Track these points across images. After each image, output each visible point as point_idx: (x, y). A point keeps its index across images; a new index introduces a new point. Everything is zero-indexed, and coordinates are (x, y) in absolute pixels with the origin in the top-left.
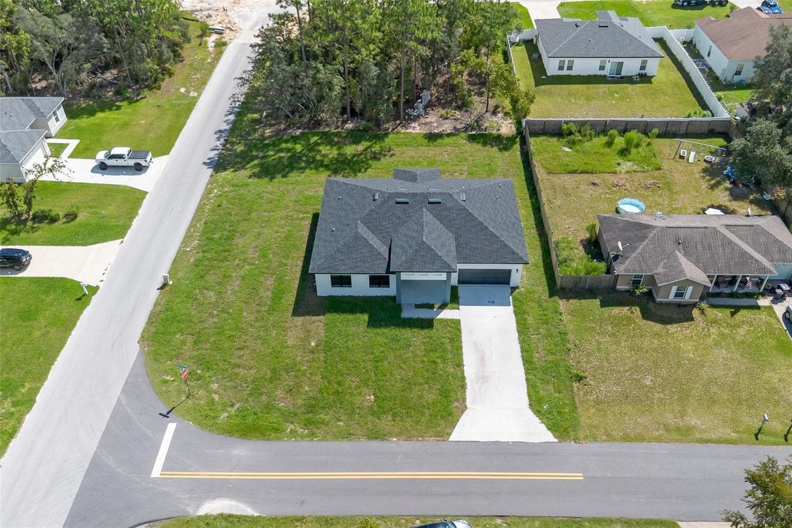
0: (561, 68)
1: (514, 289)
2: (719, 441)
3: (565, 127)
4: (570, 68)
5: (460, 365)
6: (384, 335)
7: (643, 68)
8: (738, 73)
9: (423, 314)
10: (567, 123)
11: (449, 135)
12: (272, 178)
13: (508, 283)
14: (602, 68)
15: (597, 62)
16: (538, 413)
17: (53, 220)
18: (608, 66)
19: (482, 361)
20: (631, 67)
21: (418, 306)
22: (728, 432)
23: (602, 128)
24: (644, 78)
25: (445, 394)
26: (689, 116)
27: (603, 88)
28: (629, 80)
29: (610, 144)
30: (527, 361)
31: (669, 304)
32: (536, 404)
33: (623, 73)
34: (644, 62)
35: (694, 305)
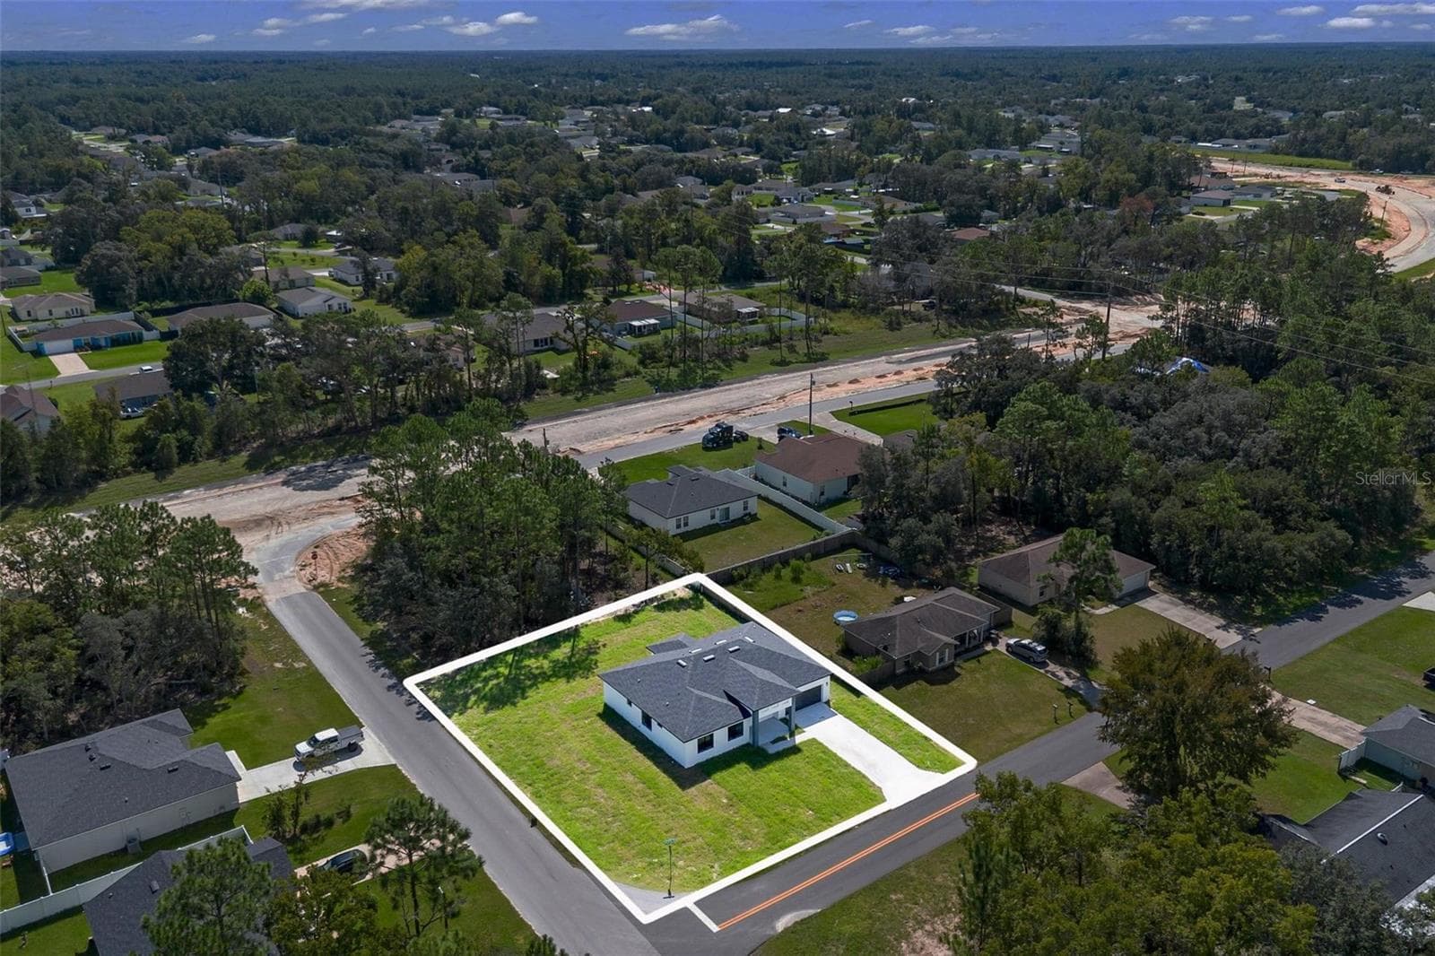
0: (678, 526)
1: (828, 703)
2: (1041, 734)
3: (735, 573)
4: (686, 524)
5: (847, 765)
6: (772, 772)
7: (745, 508)
8: (822, 494)
9: (781, 746)
10: (735, 569)
11: (636, 612)
12: (514, 704)
13: (819, 700)
14: (713, 517)
15: (707, 513)
16: (927, 768)
17: (329, 823)
18: (718, 514)
19: (858, 755)
20: (736, 510)
21: (774, 742)
22: (1038, 729)
23: (766, 566)
24: (754, 518)
25: (857, 786)
26: (815, 539)
27: (725, 534)
28: (741, 521)
29: (778, 577)
30: (888, 743)
31: (938, 670)
32: (920, 764)
33: (732, 518)
34: (746, 503)
35: (953, 665)
